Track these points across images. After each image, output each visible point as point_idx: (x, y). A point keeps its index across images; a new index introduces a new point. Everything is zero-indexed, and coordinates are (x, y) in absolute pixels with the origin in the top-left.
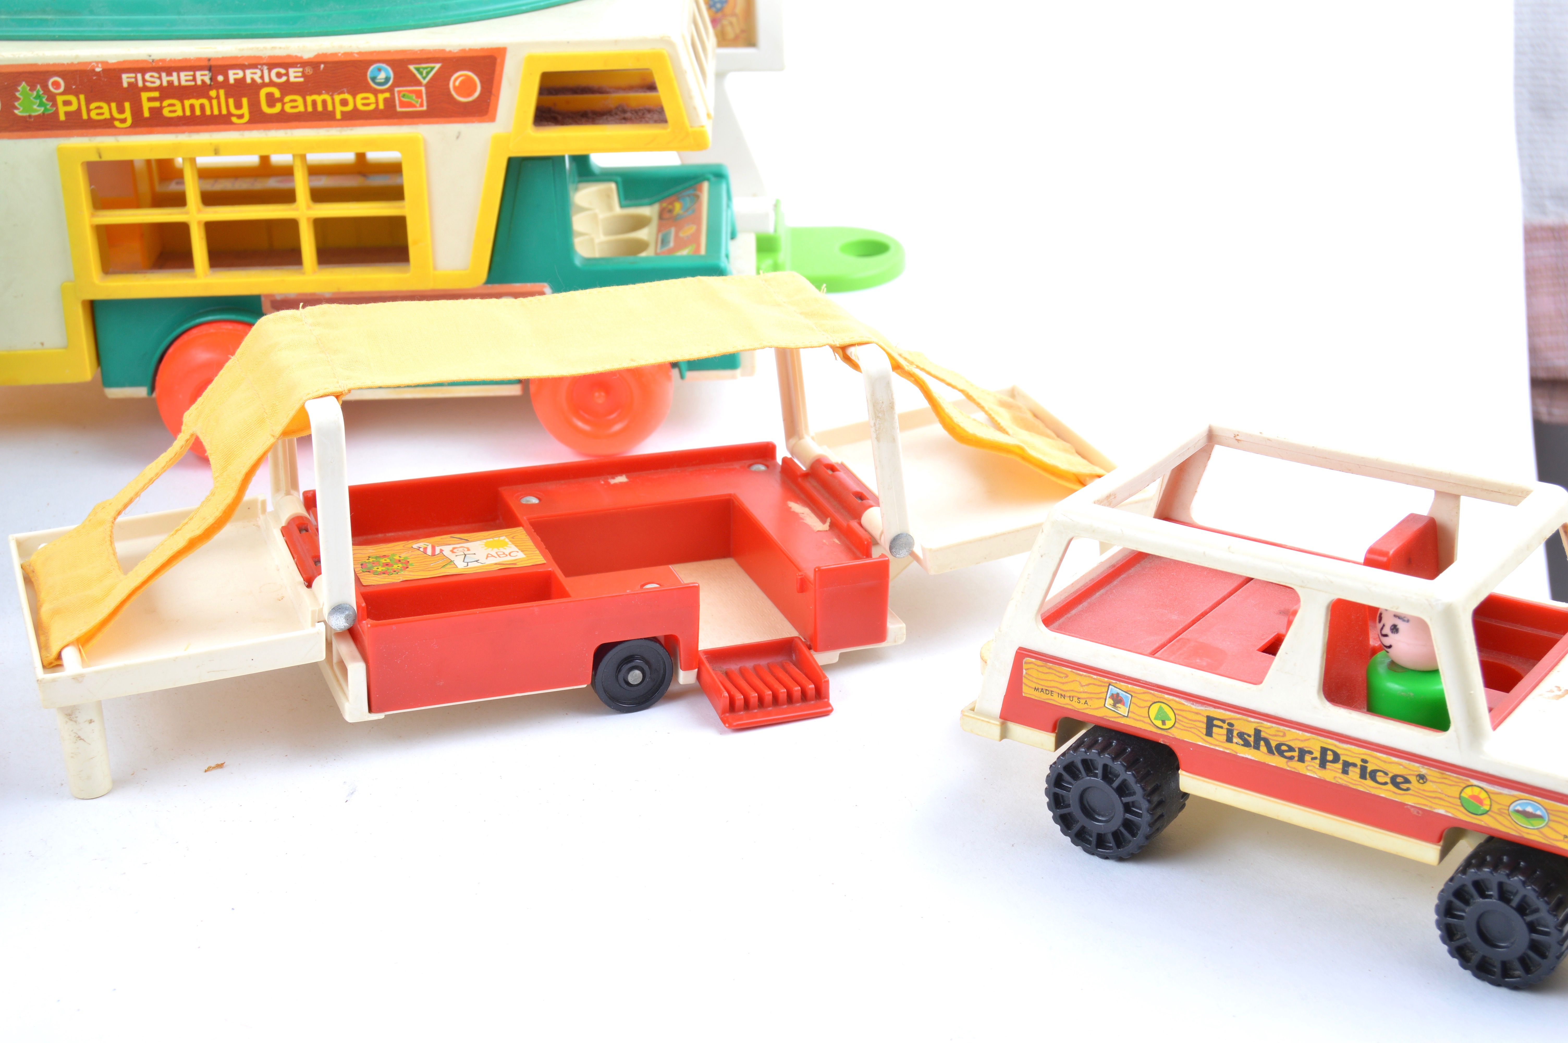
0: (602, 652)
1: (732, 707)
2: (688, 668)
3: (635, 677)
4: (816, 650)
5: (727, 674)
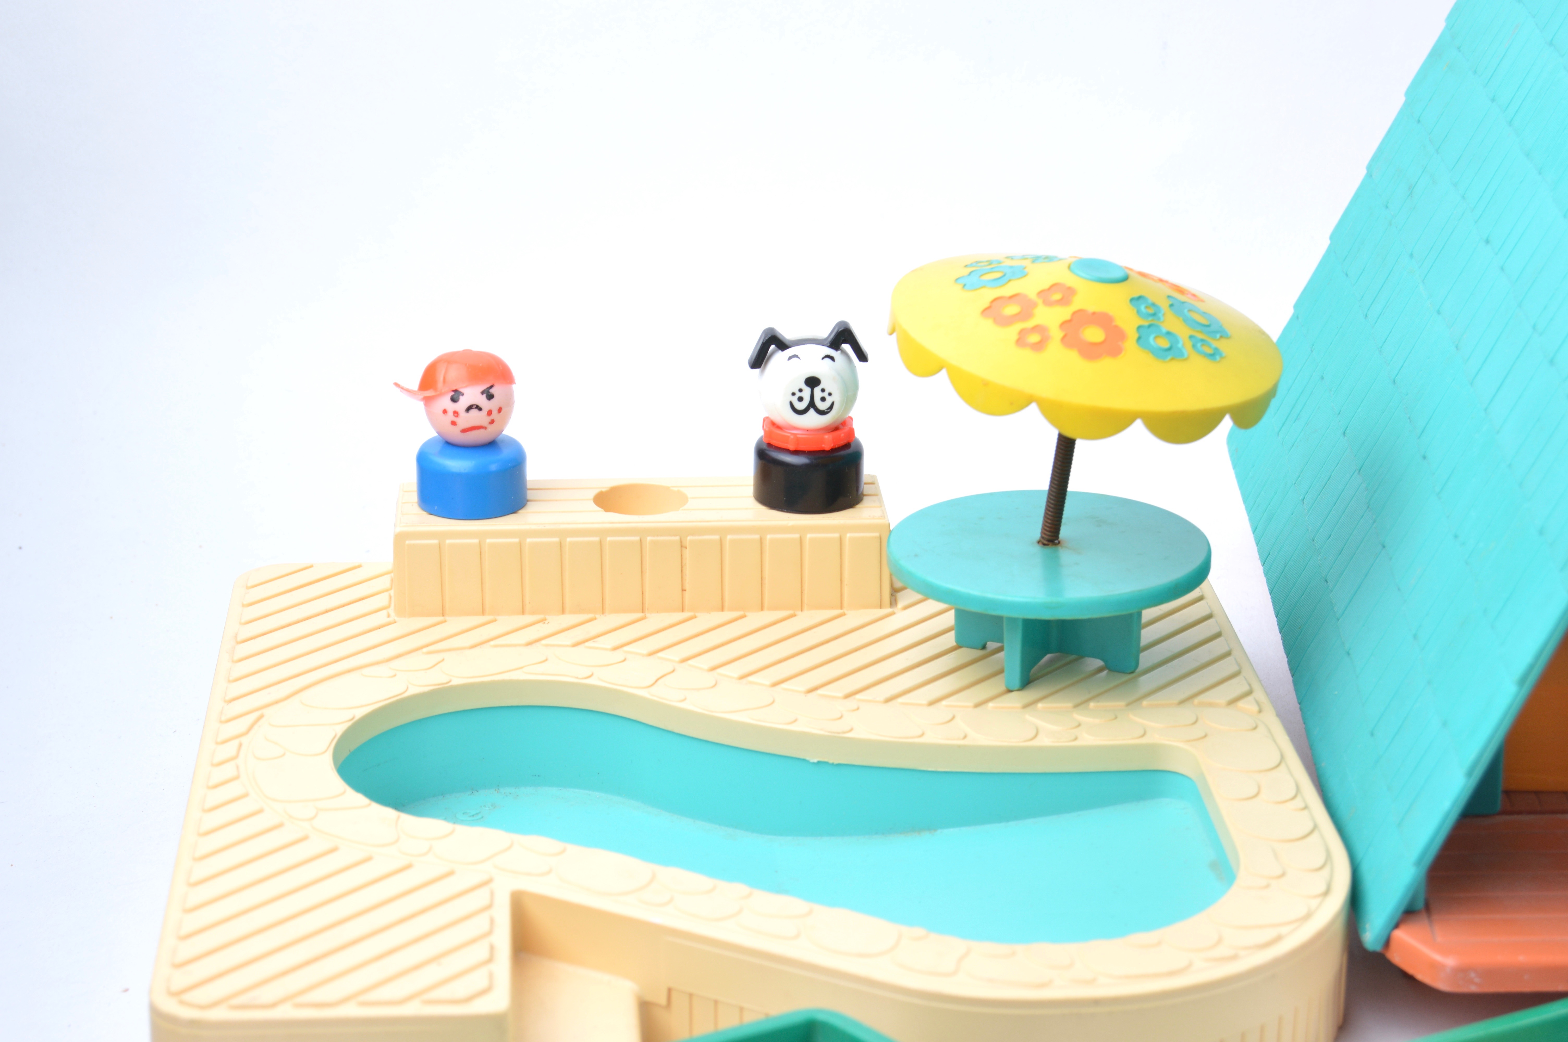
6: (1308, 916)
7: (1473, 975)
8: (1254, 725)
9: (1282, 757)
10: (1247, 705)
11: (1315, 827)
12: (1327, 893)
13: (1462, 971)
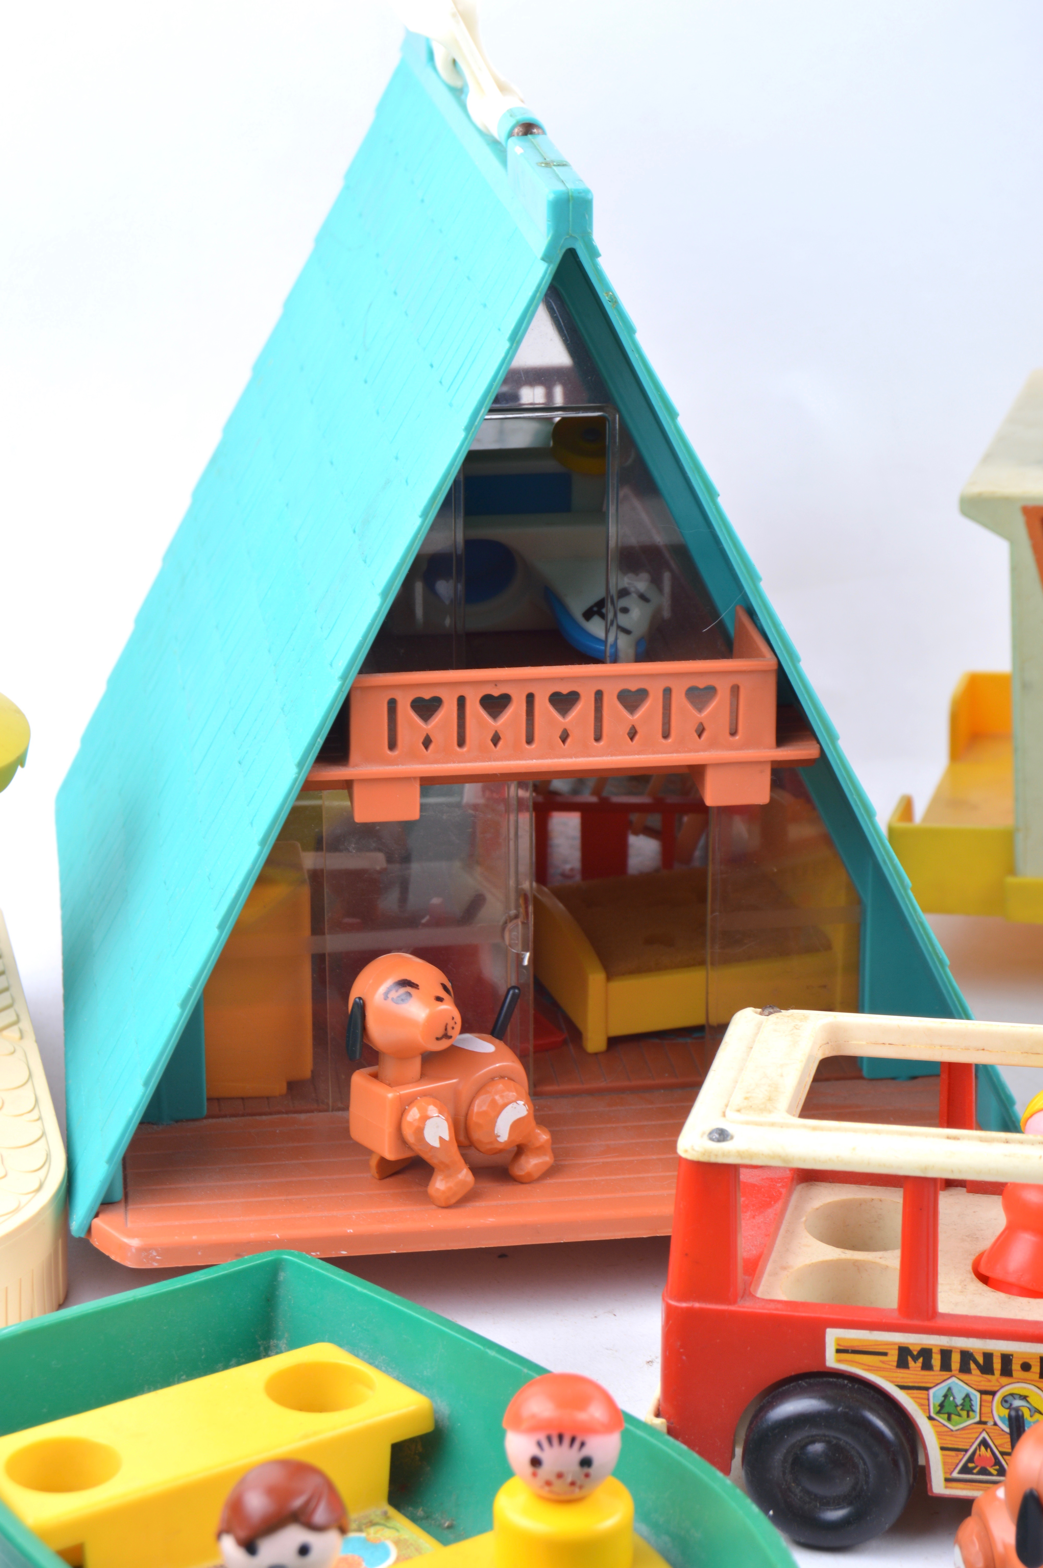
6: (17, 1210)
7: (154, 1254)
8: (12, 1050)
9: (30, 1075)
10: (12, 1033)
11: (44, 1134)
12: (39, 1189)
13: (144, 1250)
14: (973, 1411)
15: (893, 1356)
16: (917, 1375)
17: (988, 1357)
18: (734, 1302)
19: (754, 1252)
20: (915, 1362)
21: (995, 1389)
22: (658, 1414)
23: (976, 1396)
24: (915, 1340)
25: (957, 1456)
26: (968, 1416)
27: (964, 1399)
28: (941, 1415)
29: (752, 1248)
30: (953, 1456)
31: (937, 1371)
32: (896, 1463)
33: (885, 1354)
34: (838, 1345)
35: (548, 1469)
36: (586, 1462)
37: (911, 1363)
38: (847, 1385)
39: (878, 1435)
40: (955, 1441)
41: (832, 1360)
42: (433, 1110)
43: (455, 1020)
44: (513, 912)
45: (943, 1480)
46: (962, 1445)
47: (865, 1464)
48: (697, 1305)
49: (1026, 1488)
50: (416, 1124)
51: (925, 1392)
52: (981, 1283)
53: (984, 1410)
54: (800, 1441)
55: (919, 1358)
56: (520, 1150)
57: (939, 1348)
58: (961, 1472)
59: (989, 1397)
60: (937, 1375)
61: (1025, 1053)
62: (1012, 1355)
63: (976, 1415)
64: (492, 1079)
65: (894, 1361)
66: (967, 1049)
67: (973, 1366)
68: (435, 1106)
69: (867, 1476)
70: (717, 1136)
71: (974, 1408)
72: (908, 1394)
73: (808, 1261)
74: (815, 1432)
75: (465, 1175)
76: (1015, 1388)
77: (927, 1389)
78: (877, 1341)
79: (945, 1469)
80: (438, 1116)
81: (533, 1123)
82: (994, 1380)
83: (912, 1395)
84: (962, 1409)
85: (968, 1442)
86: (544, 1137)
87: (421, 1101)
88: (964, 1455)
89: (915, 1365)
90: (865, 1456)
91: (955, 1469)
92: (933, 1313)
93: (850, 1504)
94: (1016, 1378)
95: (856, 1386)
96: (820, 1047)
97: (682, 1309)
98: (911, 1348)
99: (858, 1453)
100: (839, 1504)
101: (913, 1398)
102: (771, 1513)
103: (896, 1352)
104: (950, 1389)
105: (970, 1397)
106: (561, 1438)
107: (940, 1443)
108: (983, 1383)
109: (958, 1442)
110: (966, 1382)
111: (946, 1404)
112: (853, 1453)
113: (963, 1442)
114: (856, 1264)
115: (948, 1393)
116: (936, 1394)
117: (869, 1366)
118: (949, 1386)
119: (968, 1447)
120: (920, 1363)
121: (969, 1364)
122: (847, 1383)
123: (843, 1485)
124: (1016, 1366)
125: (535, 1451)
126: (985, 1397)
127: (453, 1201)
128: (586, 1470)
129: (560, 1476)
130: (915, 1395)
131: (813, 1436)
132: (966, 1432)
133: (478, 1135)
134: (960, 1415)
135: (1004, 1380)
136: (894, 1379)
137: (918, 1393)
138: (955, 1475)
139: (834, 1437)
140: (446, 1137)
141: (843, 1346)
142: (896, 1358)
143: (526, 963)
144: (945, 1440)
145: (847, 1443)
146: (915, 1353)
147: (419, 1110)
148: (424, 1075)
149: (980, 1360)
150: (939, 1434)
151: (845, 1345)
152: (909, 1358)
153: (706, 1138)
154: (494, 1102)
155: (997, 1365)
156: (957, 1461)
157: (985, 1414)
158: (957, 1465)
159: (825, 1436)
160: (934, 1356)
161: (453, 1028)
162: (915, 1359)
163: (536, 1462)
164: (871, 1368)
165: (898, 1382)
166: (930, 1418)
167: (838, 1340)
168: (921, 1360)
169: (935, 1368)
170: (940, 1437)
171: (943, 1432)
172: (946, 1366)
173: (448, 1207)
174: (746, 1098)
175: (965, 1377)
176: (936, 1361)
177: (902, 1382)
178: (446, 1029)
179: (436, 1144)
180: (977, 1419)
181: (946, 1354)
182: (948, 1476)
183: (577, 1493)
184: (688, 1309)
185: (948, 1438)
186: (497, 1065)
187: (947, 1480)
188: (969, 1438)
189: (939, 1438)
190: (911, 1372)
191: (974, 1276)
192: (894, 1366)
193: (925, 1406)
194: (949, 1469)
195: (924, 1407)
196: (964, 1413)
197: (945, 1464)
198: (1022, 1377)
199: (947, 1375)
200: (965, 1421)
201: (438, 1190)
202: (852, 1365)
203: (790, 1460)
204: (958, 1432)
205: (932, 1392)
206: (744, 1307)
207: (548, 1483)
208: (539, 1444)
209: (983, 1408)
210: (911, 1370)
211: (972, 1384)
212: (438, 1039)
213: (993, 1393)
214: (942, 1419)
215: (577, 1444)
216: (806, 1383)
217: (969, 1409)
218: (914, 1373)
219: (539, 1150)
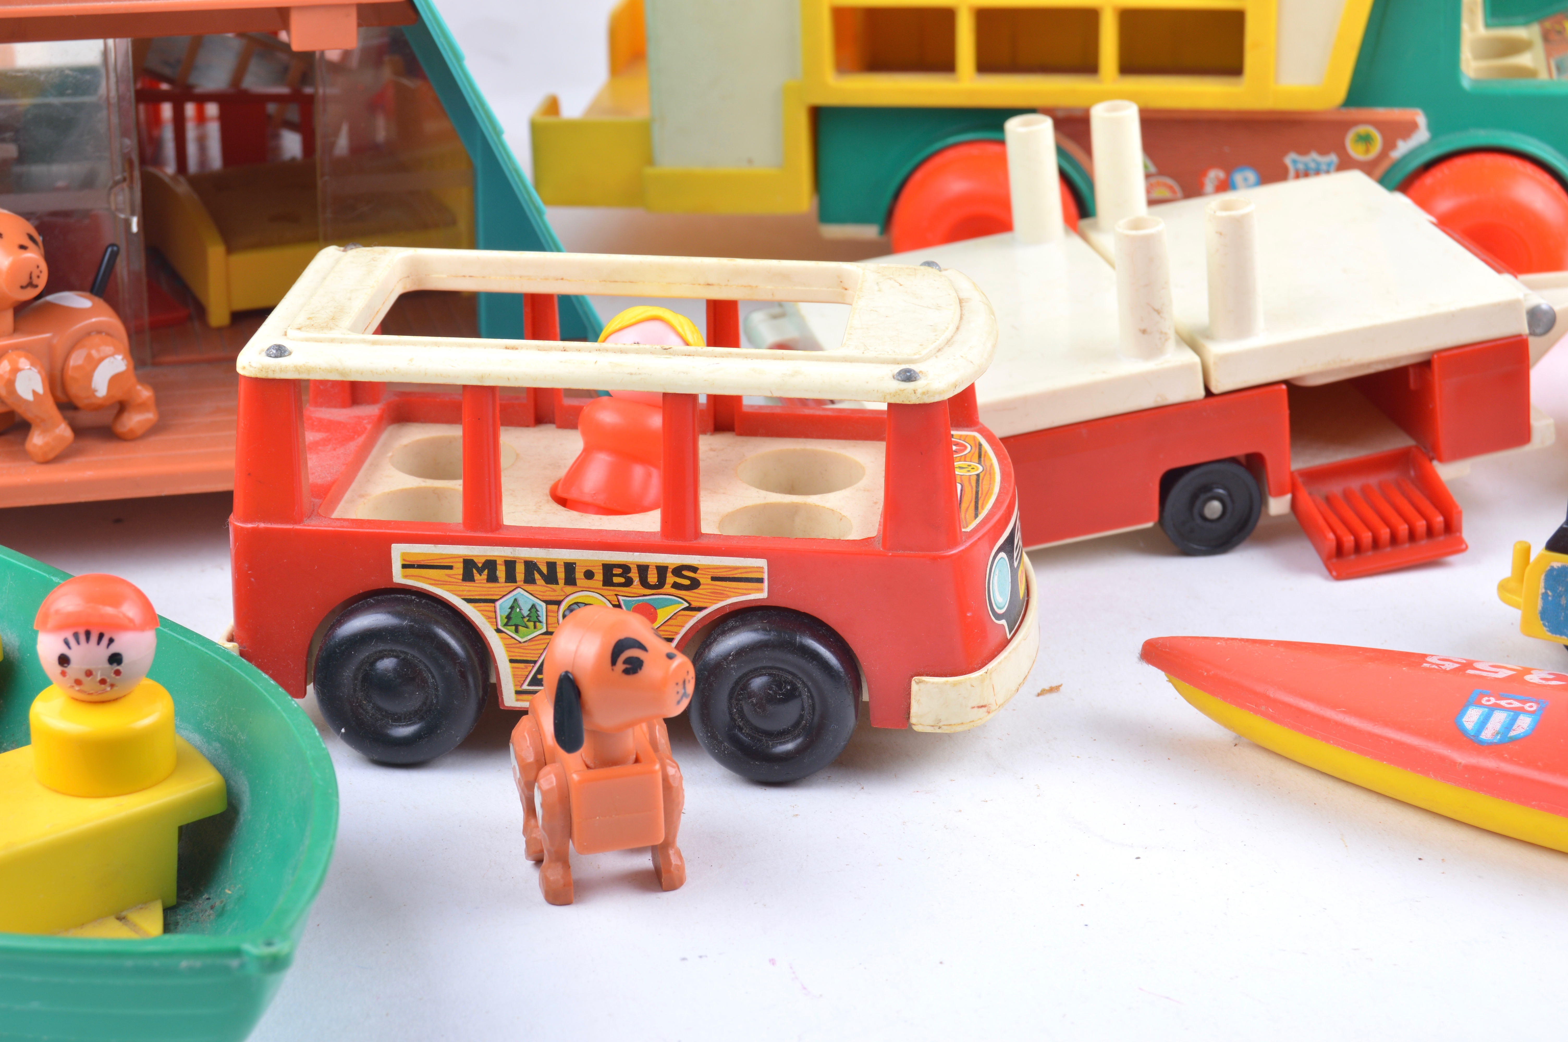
0: (1170, 480)
1: (1340, 551)
2: (1280, 493)
3: (1214, 508)
4: (1441, 460)
5: (1328, 500)
14: (540, 622)
15: (459, 570)
16: (483, 587)
17: (552, 566)
18: (300, 521)
19: (329, 479)
20: (481, 575)
21: (561, 598)
22: (231, 639)
23: (542, 607)
24: (479, 552)
25: (526, 668)
26: (535, 627)
27: (530, 610)
28: (508, 627)
29: (327, 475)
30: (522, 668)
31: (502, 583)
32: (463, 675)
33: (451, 568)
34: (404, 560)
35: (76, 667)
36: (115, 659)
37: (477, 576)
38: (414, 600)
39: (444, 647)
40: (523, 653)
41: (399, 576)
42: (24, 363)
43: (40, 268)
44: (118, 177)
45: (514, 692)
46: (531, 657)
47: (433, 677)
48: (262, 525)
49: (562, 671)
50: (7, 376)
51: (493, 605)
52: (556, 504)
53: (551, 620)
54: (368, 657)
55: (484, 570)
56: (122, 407)
57: (503, 559)
58: (530, 684)
59: (555, 607)
60: (503, 587)
61: (603, 281)
62: (575, 564)
63: (543, 626)
64: (88, 333)
65: (459, 575)
66: (546, 279)
67: (537, 576)
68: (27, 358)
69: (436, 690)
70: (274, 352)
71: (540, 619)
72: (475, 607)
73: (387, 490)
74: (381, 647)
75: (64, 431)
76: (580, 597)
77: (493, 601)
78: (442, 554)
79: (515, 682)
80: (30, 369)
81: (133, 380)
82: (559, 590)
83: (479, 608)
84: (529, 621)
85: (536, 654)
86: (145, 393)
87: (12, 355)
88: (533, 667)
89: (481, 578)
90: (433, 670)
91: (524, 681)
92: (498, 525)
93: (422, 719)
94: (580, 587)
95: (423, 601)
96: (400, 280)
97: (247, 529)
98: (476, 560)
99: (426, 666)
100: (410, 719)
101: (479, 611)
102: (343, 730)
103: (462, 565)
104: (516, 600)
105: (536, 608)
106: (88, 634)
107: (509, 656)
108: (548, 593)
109: (527, 653)
110: (531, 592)
111: (512, 616)
112: (422, 667)
113: (531, 654)
114: (435, 491)
115: (515, 605)
116: (503, 606)
117: (435, 580)
118: (515, 597)
119: (536, 659)
120: (485, 575)
121: (534, 574)
122: (415, 599)
123: (414, 701)
124: (579, 575)
125: (64, 650)
126: (551, 607)
127: (51, 456)
128: (116, 667)
129: (89, 673)
130: (482, 608)
131: (380, 652)
132: (534, 643)
133: (75, 390)
134: (527, 627)
135: (569, 589)
136: (461, 593)
137: (485, 606)
138: (525, 687)
139: (402, 652)
140: (40, 390)
141: (409, 561)
142: (461, 571)
143: (135, 228)
144: (514, 652)
145: (414, 657)
146: (480, 565)
147: (10, 362)
148: (16, 329)
149: (544, 570)
150: (508, 647)
151: (411, 560)
152: (475, 571)
153: (264, 354)
154: (89, 357)
155: (561, 574)
156: (527, 673)
157: (551, 624)
158: (527, 676)
159: (392, 651)
160: (499, 567)
161: (38, 277)
162: (480, 572)
163: (64, 660)
164: (437, 582)
165: (465, 596)
166: (498, 631)
167: (404, 554)
168: (486, 572)
169: (500, 580)
170: (509, 649)
171: (511, 644)
172: (511, 577)
173: (47, 462)
174: (309, 318)
175: (530, 587)
176: (501, 572)
177: (468, 596)
178: (31, 278)
179: (29, 397)
180: (544, 630)
181: (510, 565)
182: (519, 689)
183: (110, 693)
184: (253, 529)
185: (517, 650)
186: (94, 320)
187: (518, 693)
188: (537, 650)
189: (507, 651)
190: (477, 585)
191: (550, 498)
192: (460, 579)
193: (492, 618)
194: (519, 681)
195: (491, 620)
196: (531, 624)
197: (515, 676)
198: (586, 586)
199: (512, 586)
200: (533, 633)
201: (35, 445)
202: (418, 580)
203: (360, 677)
204: (526, 644)
205: (498, 604)
206: (309, 526)
207: (78, 682)
208: (67, 643)
209: (549, 618)
210: (477, 583)
211: (537, 594)
212: (22, 287)
213: (558, 603)
214: (510, 631)
215: (105, 641)
216: (374, 600)
217: (536, 620)
218: (480, 586)
219: (142, 407)
